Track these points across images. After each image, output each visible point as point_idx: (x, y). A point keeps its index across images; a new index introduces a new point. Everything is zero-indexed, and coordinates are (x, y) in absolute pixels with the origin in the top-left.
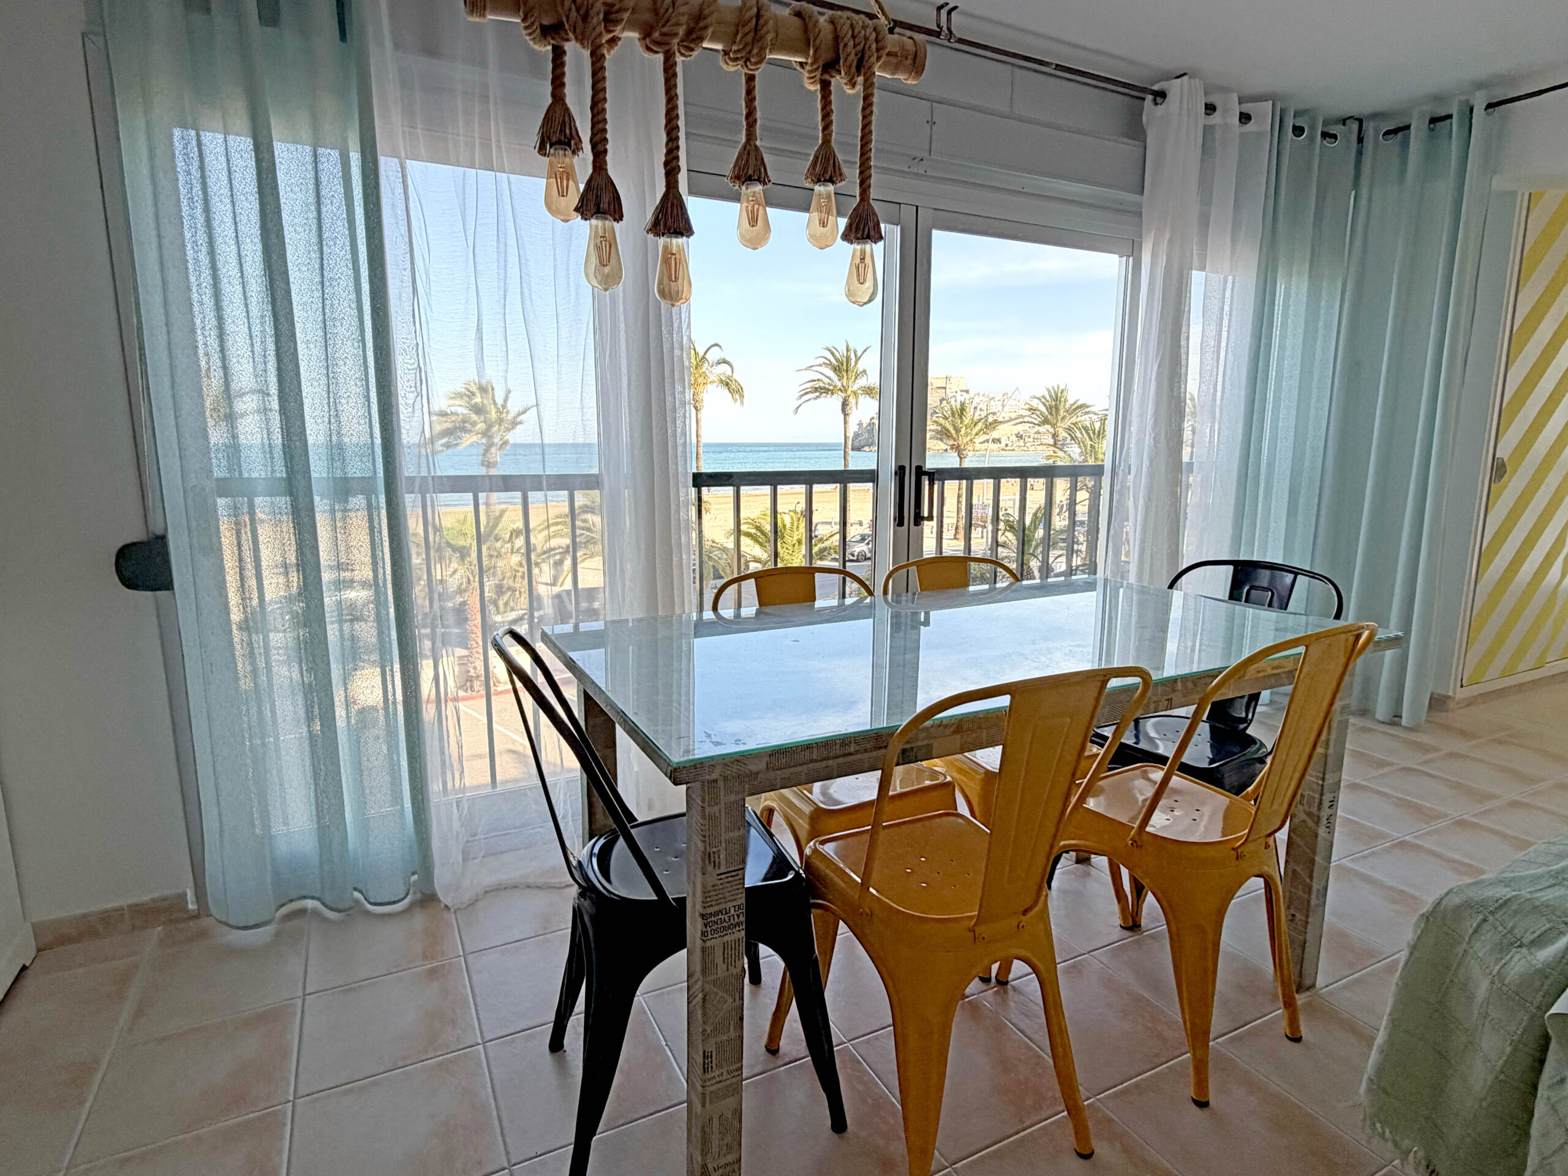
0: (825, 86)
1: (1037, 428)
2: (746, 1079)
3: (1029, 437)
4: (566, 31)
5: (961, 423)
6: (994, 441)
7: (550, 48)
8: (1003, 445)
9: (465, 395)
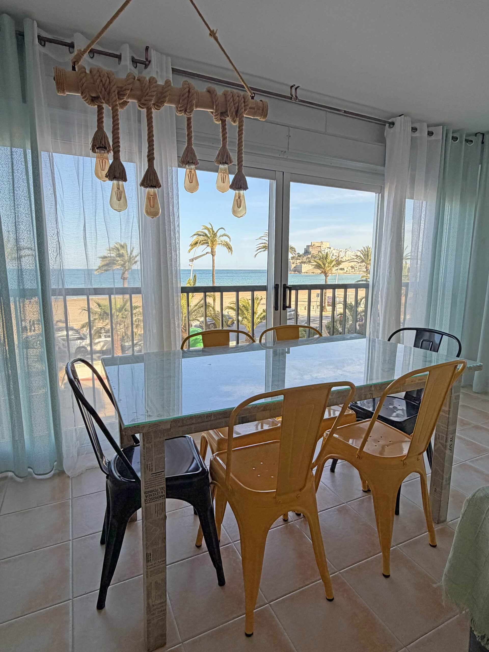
0: (223, 122)
1: (360, 264)
2: (167, 565)
3: (357, 268)
4: (101, 99)
5: (326, 261)
6: (341, 269)
7: (96, 106)
8: (345, 271)
9: (114, 249)
